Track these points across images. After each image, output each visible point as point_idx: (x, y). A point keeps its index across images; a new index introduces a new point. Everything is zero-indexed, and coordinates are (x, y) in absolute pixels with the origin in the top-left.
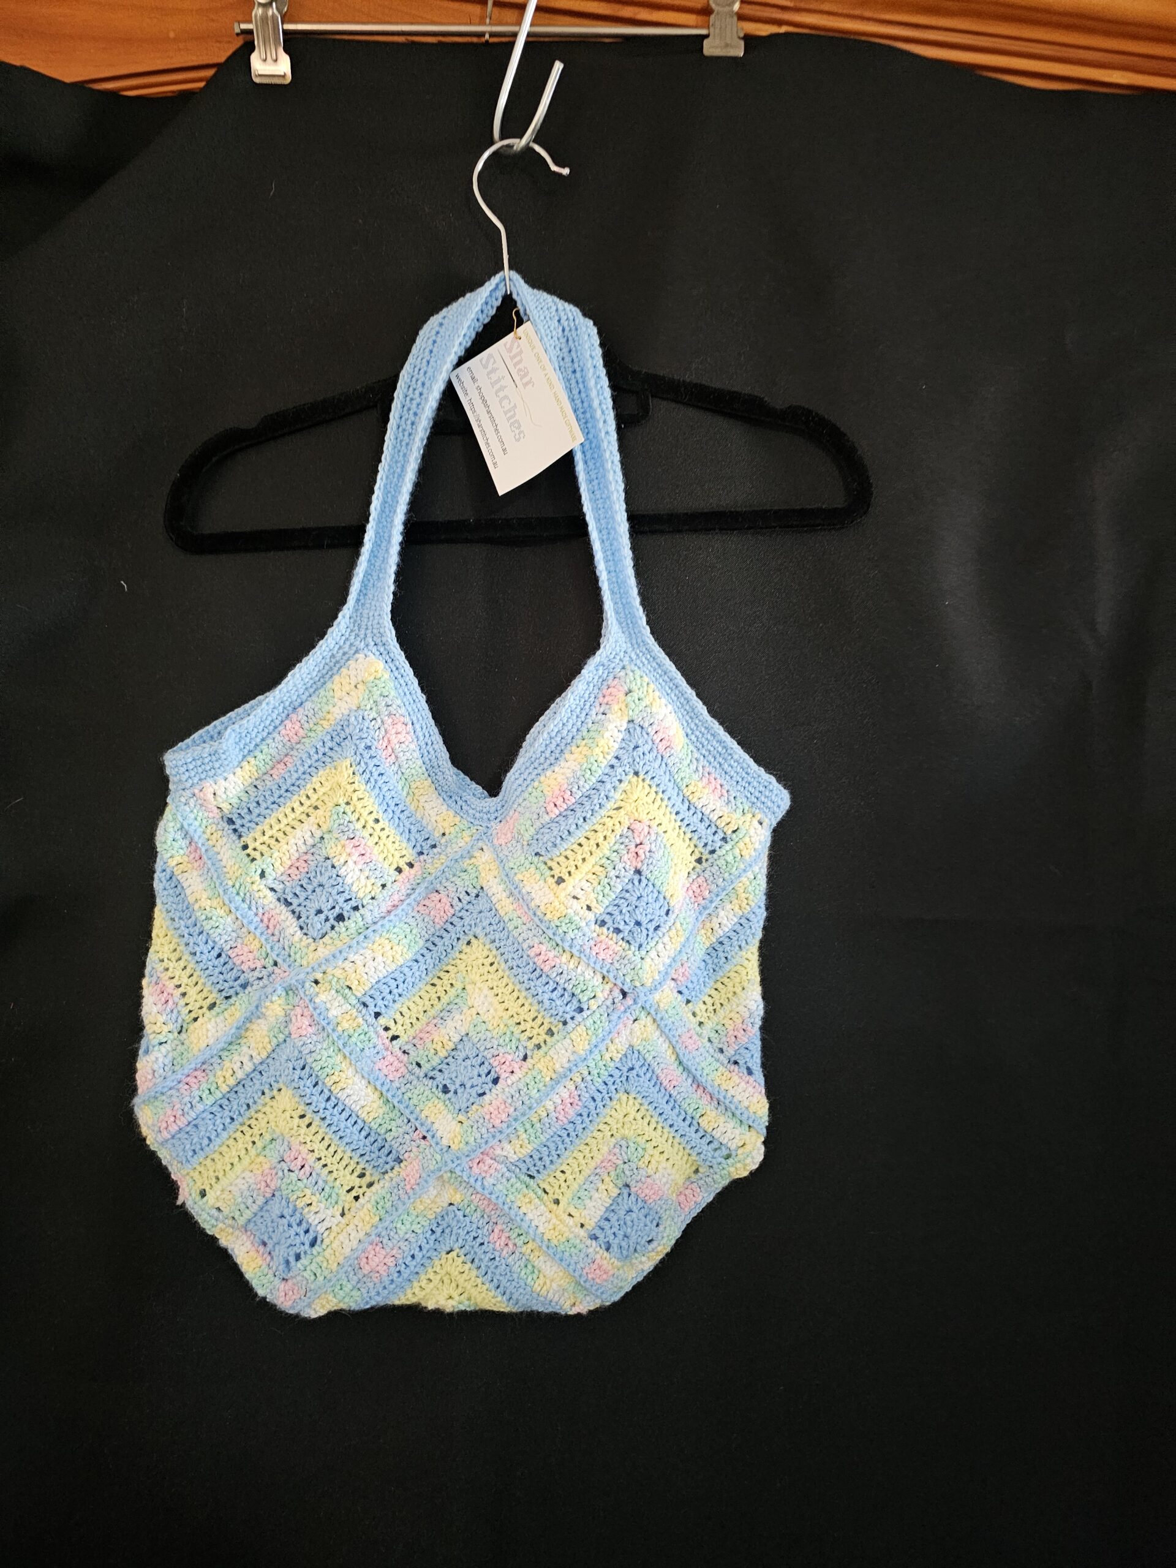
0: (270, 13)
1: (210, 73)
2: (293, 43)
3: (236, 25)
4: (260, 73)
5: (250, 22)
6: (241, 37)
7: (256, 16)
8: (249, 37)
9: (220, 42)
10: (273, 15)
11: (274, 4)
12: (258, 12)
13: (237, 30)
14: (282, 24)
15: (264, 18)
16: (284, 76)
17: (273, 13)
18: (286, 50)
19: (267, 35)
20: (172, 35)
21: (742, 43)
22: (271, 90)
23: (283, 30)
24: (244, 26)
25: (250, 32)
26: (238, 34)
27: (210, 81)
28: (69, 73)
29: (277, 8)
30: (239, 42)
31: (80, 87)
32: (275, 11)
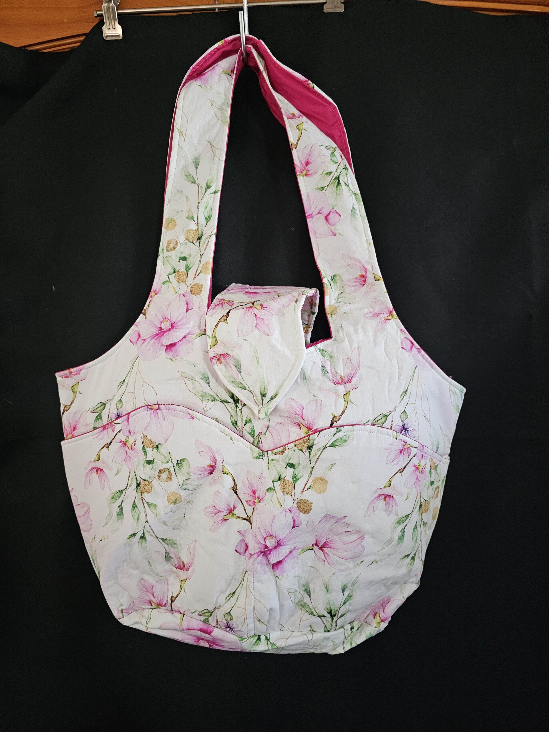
0: (111, 5)
1: (82, 38)
2: (123, 19)
3: (95, 12)
4: (108, 35)
5: (102, 11)
6: (98, 18)
7: (104, 7)
8: (102, 17)
9: (88, 22)
10: (112, 6)
11: (113, 1)
12: (105, 5)
13: (96, 15)
14: (117, 10)
15: (108, 8)
16: (119, 36)
17: (112, 5)
18: (119, 23)
19: (109, 16)
20: (66, 20)
21: (343, 5)
22: (114, 43)
23: (117, 13)
24: (98, 13)
25: (101, 15)
26: (96, 17)
27: (82, 42)
28: (17, 42)
29: (114, 3)
30: (97, 21)
31: (23, 49)
32: (113, 4)
